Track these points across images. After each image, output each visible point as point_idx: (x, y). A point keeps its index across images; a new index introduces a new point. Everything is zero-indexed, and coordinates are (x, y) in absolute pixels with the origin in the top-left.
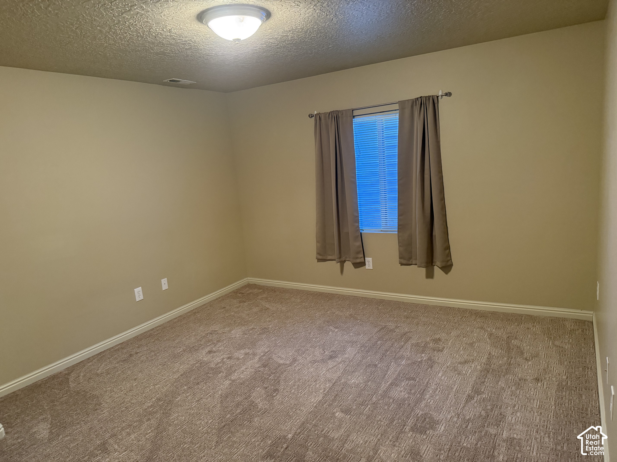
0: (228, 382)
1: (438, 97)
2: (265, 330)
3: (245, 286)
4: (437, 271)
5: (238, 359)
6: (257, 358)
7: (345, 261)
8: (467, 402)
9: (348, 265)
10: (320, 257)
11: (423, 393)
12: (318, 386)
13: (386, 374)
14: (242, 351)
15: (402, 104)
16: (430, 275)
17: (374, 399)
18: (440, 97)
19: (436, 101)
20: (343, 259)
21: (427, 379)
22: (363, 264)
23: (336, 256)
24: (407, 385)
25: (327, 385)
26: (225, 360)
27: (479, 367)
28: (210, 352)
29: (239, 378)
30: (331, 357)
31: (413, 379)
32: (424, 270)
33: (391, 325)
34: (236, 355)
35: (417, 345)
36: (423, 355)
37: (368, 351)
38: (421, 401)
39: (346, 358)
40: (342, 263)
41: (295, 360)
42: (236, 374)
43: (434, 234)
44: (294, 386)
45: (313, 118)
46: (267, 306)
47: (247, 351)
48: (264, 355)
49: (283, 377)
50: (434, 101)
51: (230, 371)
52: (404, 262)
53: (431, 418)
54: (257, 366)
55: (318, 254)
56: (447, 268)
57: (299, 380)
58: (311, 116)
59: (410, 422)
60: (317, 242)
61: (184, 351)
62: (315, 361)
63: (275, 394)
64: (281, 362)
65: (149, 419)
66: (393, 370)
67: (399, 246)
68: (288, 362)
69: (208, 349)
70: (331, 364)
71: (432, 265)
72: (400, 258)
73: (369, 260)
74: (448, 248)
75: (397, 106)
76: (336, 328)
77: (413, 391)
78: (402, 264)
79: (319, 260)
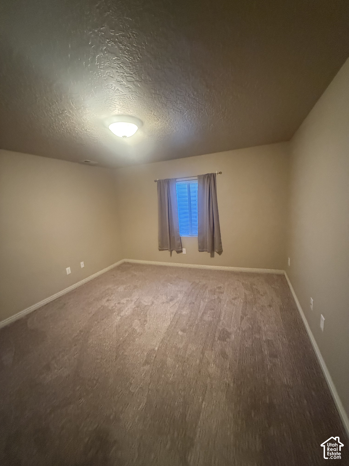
0: (119, 318)
1: (216, 174)
2: (135, 287)
3: (123, 263)
4: (216, 254)
5: (123, 303)
6: (133, 303)
7: (172, 250)
8: (241, 321)
9: (174, 252)
10: (160, 249)
11: (219, 317)
12: (167, 317)
13: (199, 308)
14: (125, 299)
15: (199, 177)
16: (212, 256)
17: (196, 322)
18: (217, 174)
19: (215, 176)
20: (172, 249)
21: (220, 309)
22: (182, 251)
23: (169, 248)
24: (211, 312)
25: (172, 316)
26: (116, 304)
27: (242, 301)
28: (108, 300)
29: (125, 315)
30: (171, 300)
31: (213, 309)
32: (209, 254)
33: (197, 281)
34: (122, 301)
35: (211, 291)
36: (215, 296)
37: (189, 296)
38: (219, 322)
39: (179, 300)
40: (171, 252)
41: (153, 303)
42: (123, 312)
43: (214, 236)
44: (155, 317)
45: (157, 182)
46: (135, 273)
47: (128, 299)
48: (137, 301)
49: (148, 313)
50: (214, 175)
51: (120, 311)
52: (201, 250)
53: (227, 331)
54: (134, 307)
55: (159, 247)
56: (220, 252)
57: (157, 314)
58: (155, 181)
59: (217, 335)
60: (159, 241)
61: (94, 300)
62: (163, 303)
63: (145, 323)
64: (146, 304)
66: (203, 305)
67: (199, 243)
68: (150, 304)
69: (107, 298)
70: (172, 304)
71: (213, 251)
72: (199, 248)
73: (184, 250)
74: (221, 243)
75: (197, 178)
76: (171, 284)
77: (214, 316)
78: (200, 251)
79: (160, 250)
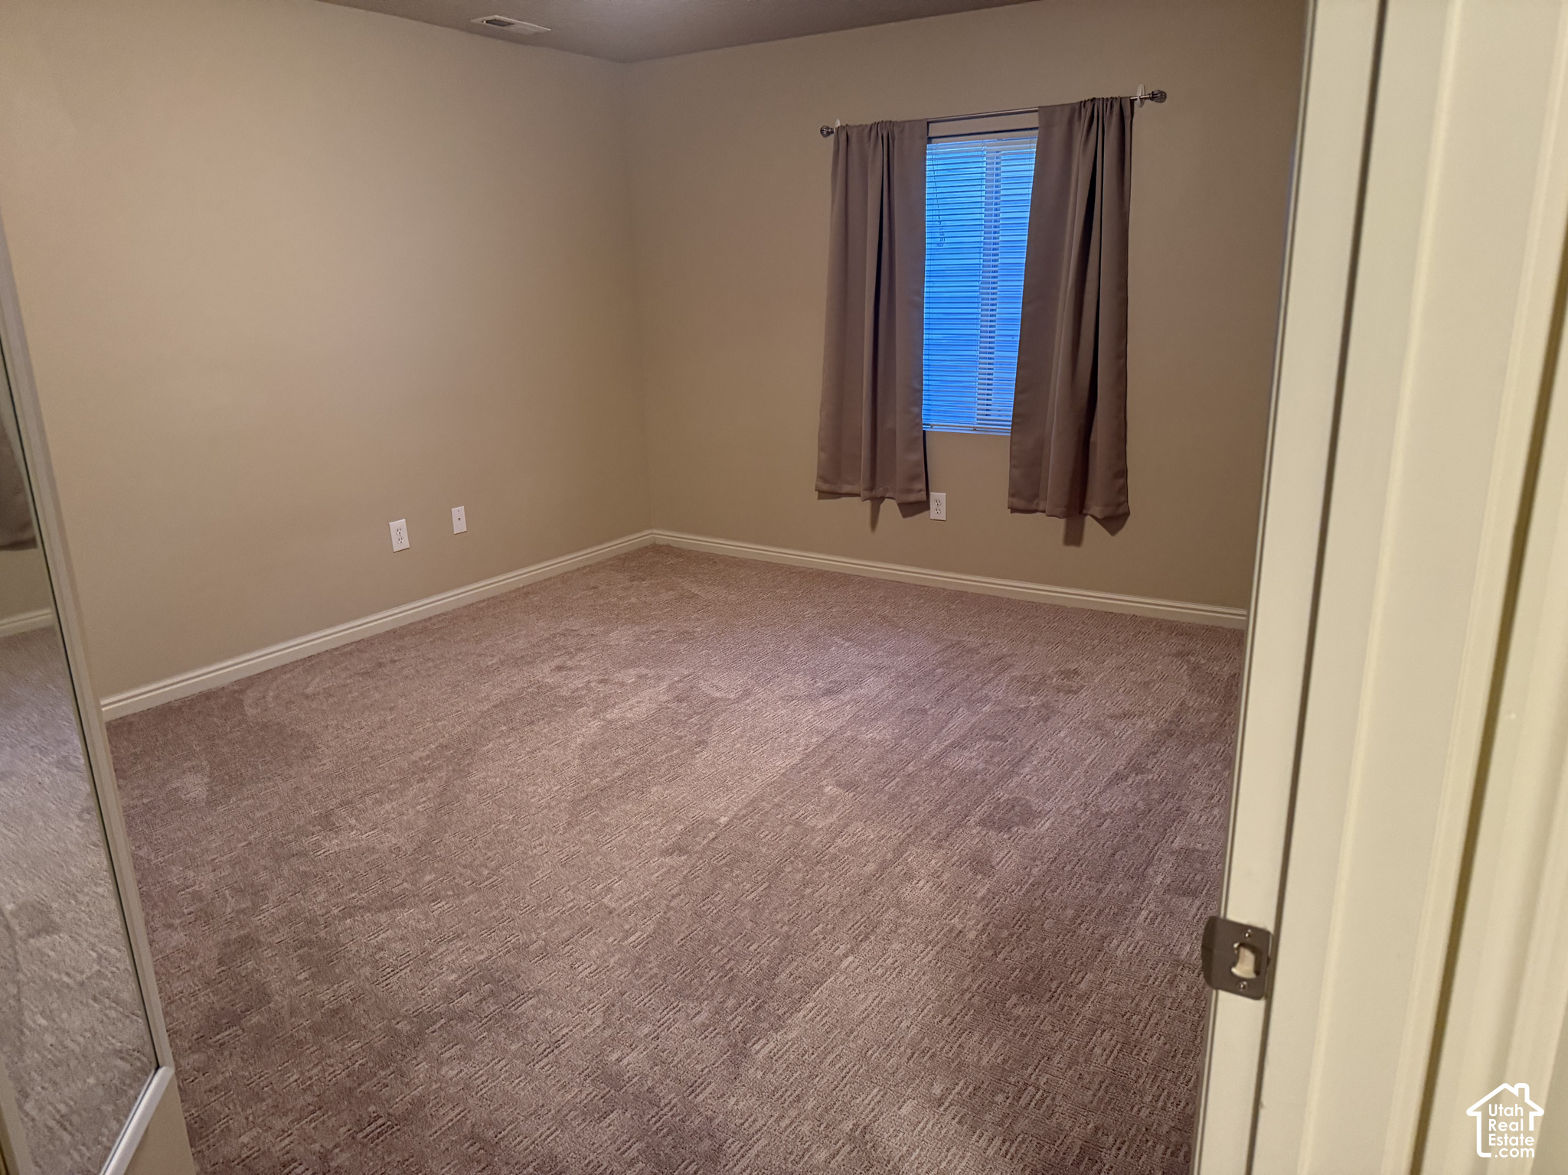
0: (596, 724)
1: (1132, 102)
2: (685, 636)
3: (646, 547)
4: (1092, 527)
5: (622, 684)
6: (664, 685)
7: (882, 499)
8: (1110, 784)
9: (890, 508)
10: (825, 487)
11: (1019, 762)
12: (792, 740)
13: (943, 728)
14: (632, 671)
15: (1047, 113)
16: (1074, 537)
17: (910, 768)
18: (1137, 103)
19: (1127, 113)
20: (879, 492)
21: (1032, 741)
22: (924, 505)
23: (860, 487)
24: (986, 748)
25: (814, 740)
26: (593, 684)
27: (1152, 726)
28: (559, 668)
29: (622, 719)
30: (828, 692)
31: (1003, 739)
32: (1060, 524)
33: (973, 642)
34: (619, 676)
35: (1024, 679)
36: (1033, 698)
37: (910, 686)
38: (1011, 777)
39: (861, 695)
40: (877, 501)
41: (747, 693)
42: (616, 711)
43: (1092, 439)
44: (742, 737)
45: (832, 137)
46: (695, 590)
47: (644, 671)
48: (680, 681)
49: (719, 720)
50: (1122, 111)
51: (603, 704)
52: (1020, 503)
53: (1027, 806)
54: (666, 698)
55: (821, 478)
56: (1115, 520)
57: (753, 727)
58: (826, 132)
59: (979, 813)
60: (821, 449)
61: (502, 663)
62: (792, 698)
63: (698, 749)
64: (718, 695)
65: (422, 780)
66: (961, 720)
67: (1012, 466)
68: (732, 696)
69: (557, 662)
70: (826, 703)
71: (1081, 512)
72: (1012, 495)
73: (939, 500)
74: (1123, 473)
75: (1033, 120)
76: (848, 640)
77: (996, 760)
78: (1014, 510)
79: (823, 494)
